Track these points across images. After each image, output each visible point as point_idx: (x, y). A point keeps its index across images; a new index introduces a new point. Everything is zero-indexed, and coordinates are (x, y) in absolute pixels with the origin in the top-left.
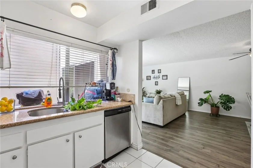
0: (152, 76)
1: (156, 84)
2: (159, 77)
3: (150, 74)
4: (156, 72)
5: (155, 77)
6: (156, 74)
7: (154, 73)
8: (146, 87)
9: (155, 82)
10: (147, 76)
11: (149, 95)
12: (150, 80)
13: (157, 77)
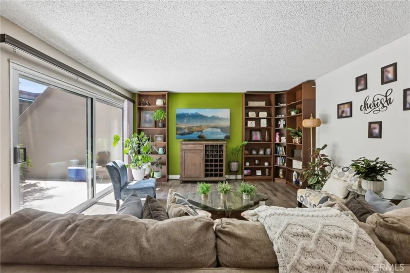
0: (358, 99)
1: (375, 131)
2: (389, 102)
3: (348, 93)
4: (374, 79)
5: (370, 102)
6: (375, 88)
7: (366, 88)
8: (335, 146)
9: (370, 123)
10: (339, 105)
11: (336, 176)
12: (351, 116)
13: (376, 103)
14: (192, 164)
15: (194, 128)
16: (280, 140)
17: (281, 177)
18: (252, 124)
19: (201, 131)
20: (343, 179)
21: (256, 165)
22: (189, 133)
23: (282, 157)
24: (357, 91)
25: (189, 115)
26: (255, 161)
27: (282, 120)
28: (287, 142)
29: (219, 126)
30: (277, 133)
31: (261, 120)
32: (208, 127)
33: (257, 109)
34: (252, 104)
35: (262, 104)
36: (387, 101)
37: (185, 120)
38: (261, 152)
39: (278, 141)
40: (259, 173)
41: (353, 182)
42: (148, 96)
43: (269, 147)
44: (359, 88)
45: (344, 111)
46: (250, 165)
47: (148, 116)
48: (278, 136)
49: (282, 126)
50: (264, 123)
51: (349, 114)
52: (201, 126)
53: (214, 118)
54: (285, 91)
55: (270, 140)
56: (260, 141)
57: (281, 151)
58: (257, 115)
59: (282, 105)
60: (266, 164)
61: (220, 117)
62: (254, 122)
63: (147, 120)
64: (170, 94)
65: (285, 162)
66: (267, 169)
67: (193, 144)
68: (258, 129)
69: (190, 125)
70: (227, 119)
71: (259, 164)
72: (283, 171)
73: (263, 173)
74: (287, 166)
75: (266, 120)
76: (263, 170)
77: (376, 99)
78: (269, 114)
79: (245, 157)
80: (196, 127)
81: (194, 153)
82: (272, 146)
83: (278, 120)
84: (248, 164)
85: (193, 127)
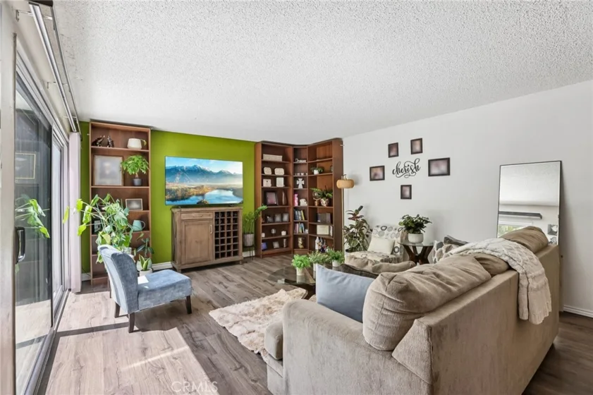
0: (390, 164)
1: (406, 193)
2: (417, 168)
3: (382, 158)
4: (404, 149)
5: (401, 167)
6: (405, 156)
7: (397, 155)
8: (368, 207)
9: (402, 186)
10: (371, 168)
11: (377, 235)
12: (383, 179)
13: (406, 168)
14: (196, 242)
15: (192, 190)
16: (299, 203)
17: (301, 246)
18: (267, 183)
19: (203, 195)
20: (384, 236)
21: (272, 235)
22: (183, 198)
23: (301, 222)
24: (390, 156)
25: (183, 170)
26: (270, 231)
27: (300, 180)
28: (309, 205)
29: (229, 187)
30: (296, 195)
31: (278, 179)
32: (213, 188)
33: (273, 165)
34: (268, 157)
35: (279, 158)
36: (415, 168)
37: (178, 178)
38: (278, 219)
39: (296, 204)
40: (276, 245)
41: (395, 239)
42: (108, 129)
43: (287, 212)
44: (392, 154)
45: (376, 174)
46: (266, 236)
47: (107, 164)
48: (296, 199)
49: (300, 187)
50: (280, 183)
51: (381, 177)
52: (203, 186)
53: (222, 174)
54: (306, 145)
55: (287, 203)
56: (276, 205)
57: (300, 215)
58: (273, 172)
59: (301, 161)
60: (284, 233)
61: (232, 173)
62: (269, 181)
63: (107, 172)
64: (155, 132)
65: (305, 229)
66: (285, 240)
67: (198, 212)
68: (274, 190)
69: (185, 185)
70: (239, 175)
71: (275, 235)
72: (303, 240)
73: (281, 246)
74: (310, 232)
75: (283, 179)
76: (280, 241)
77: (406, 165)
78: (286, 172)
79: (263, 226)
80: (195, 188)
81: (198, 225)
82: (291, 210)
83: (296, 179)
84: (263, 235)
85: (190, 188)
